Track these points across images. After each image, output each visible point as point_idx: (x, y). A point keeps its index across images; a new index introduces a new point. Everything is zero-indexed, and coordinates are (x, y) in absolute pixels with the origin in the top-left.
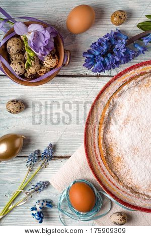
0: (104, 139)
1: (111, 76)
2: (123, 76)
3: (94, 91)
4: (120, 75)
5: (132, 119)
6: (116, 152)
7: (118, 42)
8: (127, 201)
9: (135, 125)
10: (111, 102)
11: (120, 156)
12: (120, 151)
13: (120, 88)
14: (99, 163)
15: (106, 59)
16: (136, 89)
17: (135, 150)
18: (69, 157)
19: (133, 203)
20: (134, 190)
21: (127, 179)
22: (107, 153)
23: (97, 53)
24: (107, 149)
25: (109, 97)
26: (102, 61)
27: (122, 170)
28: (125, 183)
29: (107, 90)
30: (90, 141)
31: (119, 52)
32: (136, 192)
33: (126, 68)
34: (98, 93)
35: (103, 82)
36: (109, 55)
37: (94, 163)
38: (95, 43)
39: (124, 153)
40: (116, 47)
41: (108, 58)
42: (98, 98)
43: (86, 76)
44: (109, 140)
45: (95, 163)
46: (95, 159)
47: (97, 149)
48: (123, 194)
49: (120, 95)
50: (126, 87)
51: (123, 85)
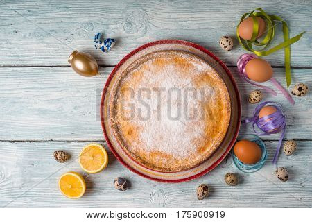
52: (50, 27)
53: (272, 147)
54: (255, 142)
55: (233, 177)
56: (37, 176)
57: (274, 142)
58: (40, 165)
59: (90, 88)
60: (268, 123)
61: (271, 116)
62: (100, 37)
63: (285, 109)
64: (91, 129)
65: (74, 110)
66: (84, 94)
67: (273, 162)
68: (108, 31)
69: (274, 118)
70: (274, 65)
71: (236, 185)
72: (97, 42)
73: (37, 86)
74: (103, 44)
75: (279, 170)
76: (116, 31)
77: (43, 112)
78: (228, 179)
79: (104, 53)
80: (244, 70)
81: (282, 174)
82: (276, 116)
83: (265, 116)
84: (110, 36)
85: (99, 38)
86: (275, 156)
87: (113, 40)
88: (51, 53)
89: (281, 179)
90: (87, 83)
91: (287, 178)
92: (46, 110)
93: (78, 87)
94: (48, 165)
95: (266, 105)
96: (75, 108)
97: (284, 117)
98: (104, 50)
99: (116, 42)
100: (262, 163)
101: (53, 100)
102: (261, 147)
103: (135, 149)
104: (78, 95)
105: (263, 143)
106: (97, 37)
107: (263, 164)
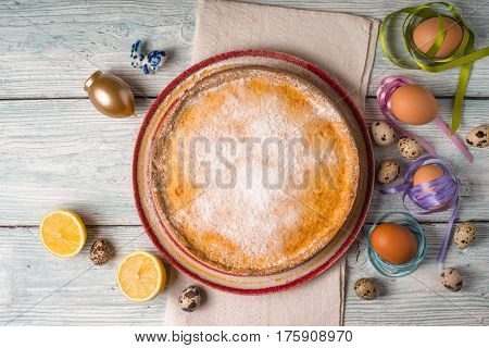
52: (54, 31)
53: (435, 234)
54: (407, 225)
55: (369, 286)
56: (35, 286)
57: (437, 226)
58: (41, 267)
59: (124, 136)
60: (430, 195)
61: (434, 183)
62: (141, 49)
63: (457, 170)
65: (98, 174)
66: (113, 147)
67: (438, 259)
68: (154, 37)
69: (440, 187)
70: (439, 94)
71: (374, 298)
72: (135, 57)
73: (34, 133)
74: (145, 61)
75: (447, 272)
76: (168, 37)
77: (45, 177)
78: (361, 288)
79: (148, 76)
80: (389, 105)
81: (451, 280)
82: (444, 182)
83: (424, 182)
84: (157, 46)
85: (139, 49)
86: (441, 250)
87: (163, 53)
88: (58, 76)
89: (449, 287)
91: (459, 286)
92: (50, 174)
94: (54, 267)
95: (426, 163)
96: (100, 169)
97: (455, 183)
98: (147, 71)
99: (168, 56)
100: (419, 261)
101: (61, 156)
102: (417, 234)
103: (180, 221)
104: (103, 147)
105: (420, 227)
106: (135, 47)
107: (420, 264)
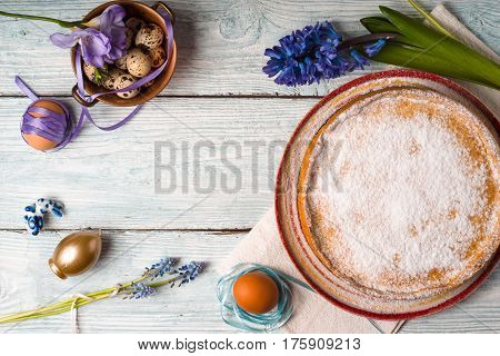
0: (308, 200)
1: (317, 97)
2: (337, 97)
3: (290, 122)
4: (334, 94)
5: (352, 167)
6: (327, 221)
7: (326, 43)
8: (345, 301)
9: (357, 177)
10: (319, 140)
11: (334, 227)
12: (335, 219)
13: (333, 117)
14: (299, 239)
15: (301, 66)
16: (360, 119)
17: (357, 217)
18: (248, 230)
19: (354, 304)
20: (356, 283)
21: (345, 265)
22: (313, 222)
23: (289, 53)
24: (313, 216)
25: (315, 131)
26: (294, 67)
27: (336, 250)
28: (342, 271)
29: (311, 119)
30: (283, 203)
31: (324, 56)
32: (359, 286)
33: (342, 84)
34: (297, 125)
35: (304, 108)
36: (308, 61)
37: (290, 239)
38: (288, 37)
39: (340, 222)
40: (322, 49)
41: (305, 65)
42: (296, 134)
43: (277, 96)
44: (316, 201)
45: (293, 240)
46: (293, 233)
47: (296, 216)
48: (339, 289)
49: (333, 129)
50: (342, 116)
51: (338, 112)
64: (160, 209)
65: (129, 175)
66: (147, 147)
77: (74, 179)
90: (154, 127)
92: (80, 176)
93: (139, 134)
96: (132, 171)
101: (92, 156)
104: (137, 148)
